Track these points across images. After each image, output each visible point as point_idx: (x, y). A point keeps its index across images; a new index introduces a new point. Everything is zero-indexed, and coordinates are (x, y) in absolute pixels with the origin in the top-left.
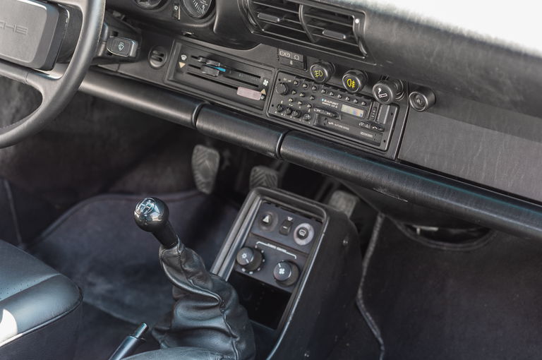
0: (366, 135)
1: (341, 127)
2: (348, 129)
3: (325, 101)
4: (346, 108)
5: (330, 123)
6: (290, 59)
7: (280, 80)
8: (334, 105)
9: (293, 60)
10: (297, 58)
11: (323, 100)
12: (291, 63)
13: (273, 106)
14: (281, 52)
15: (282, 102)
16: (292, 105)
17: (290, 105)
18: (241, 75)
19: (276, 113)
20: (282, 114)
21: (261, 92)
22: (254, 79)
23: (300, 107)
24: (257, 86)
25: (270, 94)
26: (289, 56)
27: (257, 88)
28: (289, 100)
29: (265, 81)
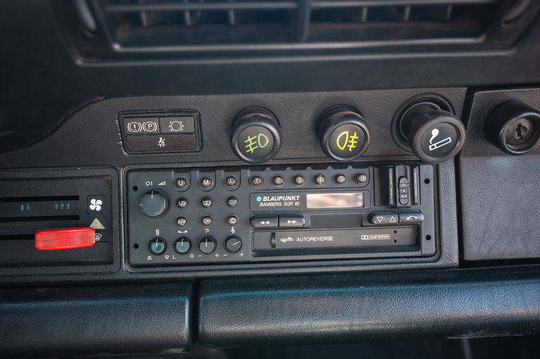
0: (375, 237)
1: (314, 239)
2: (330, 239)
3: (265, 199)
4: (315, 200)
5: (284, 241)
6: (155, 136)
7: (135, 188)
8: (290, 200)
9: (163, 135)
10: (176, 126)
11: (259, 199)
12: (162, 142)
13: (136, 246)
14: (129, 125)
15: (157, 232)
16: (186, 232)
17: (179, 232)
18: (25, 208)
19: (150, 258)
20: (167, 257)
21: (91, 226)
22: (62, 205)
23: (207, 230)
24: (77, 217)
25: (120, 225)
26: (156, 129)
27: (77, 221)
28: (179, 222)
29: (93, 201)
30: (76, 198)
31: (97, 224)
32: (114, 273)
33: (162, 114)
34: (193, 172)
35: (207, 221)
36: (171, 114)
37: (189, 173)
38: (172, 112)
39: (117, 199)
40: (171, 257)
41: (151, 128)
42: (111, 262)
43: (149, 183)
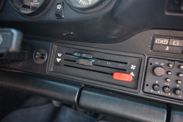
6: (165, 46)
7: (151, 64)
9: (169, 46)
10: (176, 43)
12: (167, 48)
13: (147, 85)
14: (157, 40)
15: (157, 82)
16: (169, 84)
17: (166, 84)
18: (109, 63)
19: (152, 91)
20: (159, 92)
21: (130, 74)
22: (121, 65)
23: (178, 86)
24: (125, 70)
25: (142, 76)
26: (167, 43)
27: (125, 71)
28: (167, 80)
29: (132, 66)
30: (126, 63)
31: (132, 74)
32: (137, 93)
33: (171, 38)
34: (176, 62)
35: (179, 82)
36: (174, 38)
37: (174, 62)
38: (175, 38)
39: (143, 67)
40: (160, 93)
41: (165, 43)
42: (136, 89)
43: (156, 63)
